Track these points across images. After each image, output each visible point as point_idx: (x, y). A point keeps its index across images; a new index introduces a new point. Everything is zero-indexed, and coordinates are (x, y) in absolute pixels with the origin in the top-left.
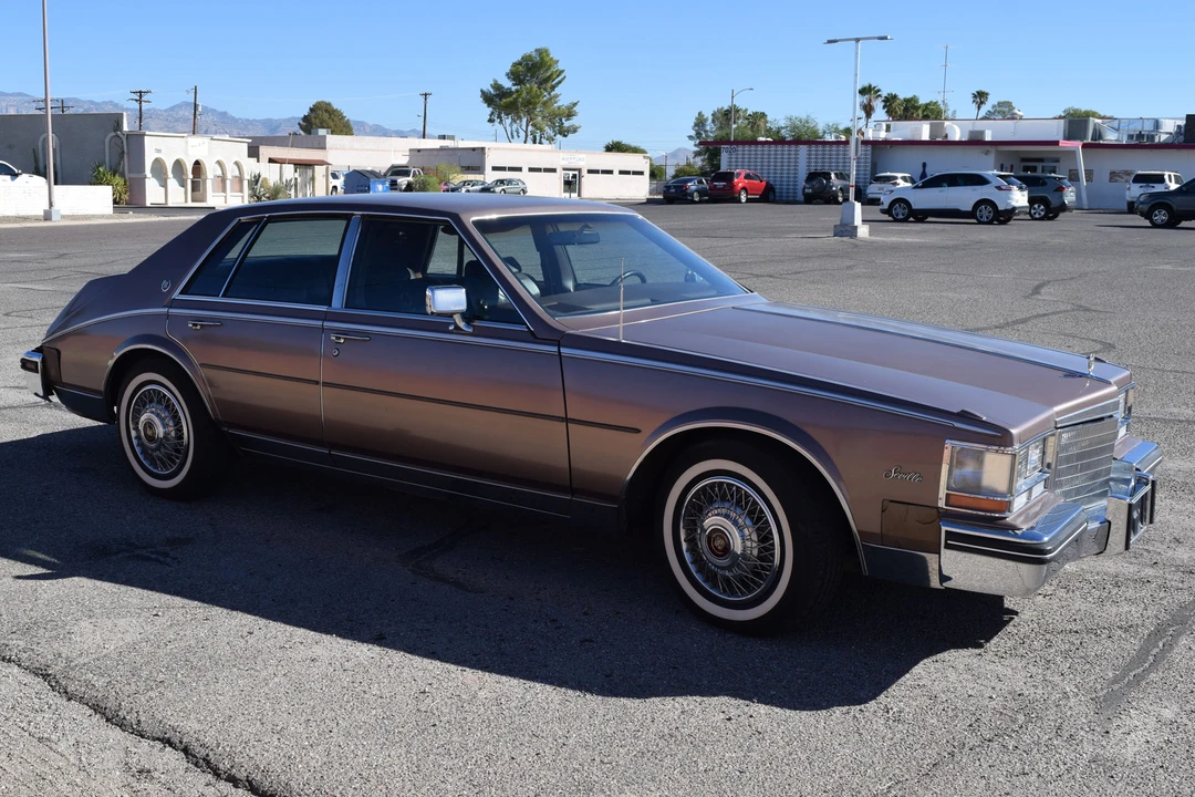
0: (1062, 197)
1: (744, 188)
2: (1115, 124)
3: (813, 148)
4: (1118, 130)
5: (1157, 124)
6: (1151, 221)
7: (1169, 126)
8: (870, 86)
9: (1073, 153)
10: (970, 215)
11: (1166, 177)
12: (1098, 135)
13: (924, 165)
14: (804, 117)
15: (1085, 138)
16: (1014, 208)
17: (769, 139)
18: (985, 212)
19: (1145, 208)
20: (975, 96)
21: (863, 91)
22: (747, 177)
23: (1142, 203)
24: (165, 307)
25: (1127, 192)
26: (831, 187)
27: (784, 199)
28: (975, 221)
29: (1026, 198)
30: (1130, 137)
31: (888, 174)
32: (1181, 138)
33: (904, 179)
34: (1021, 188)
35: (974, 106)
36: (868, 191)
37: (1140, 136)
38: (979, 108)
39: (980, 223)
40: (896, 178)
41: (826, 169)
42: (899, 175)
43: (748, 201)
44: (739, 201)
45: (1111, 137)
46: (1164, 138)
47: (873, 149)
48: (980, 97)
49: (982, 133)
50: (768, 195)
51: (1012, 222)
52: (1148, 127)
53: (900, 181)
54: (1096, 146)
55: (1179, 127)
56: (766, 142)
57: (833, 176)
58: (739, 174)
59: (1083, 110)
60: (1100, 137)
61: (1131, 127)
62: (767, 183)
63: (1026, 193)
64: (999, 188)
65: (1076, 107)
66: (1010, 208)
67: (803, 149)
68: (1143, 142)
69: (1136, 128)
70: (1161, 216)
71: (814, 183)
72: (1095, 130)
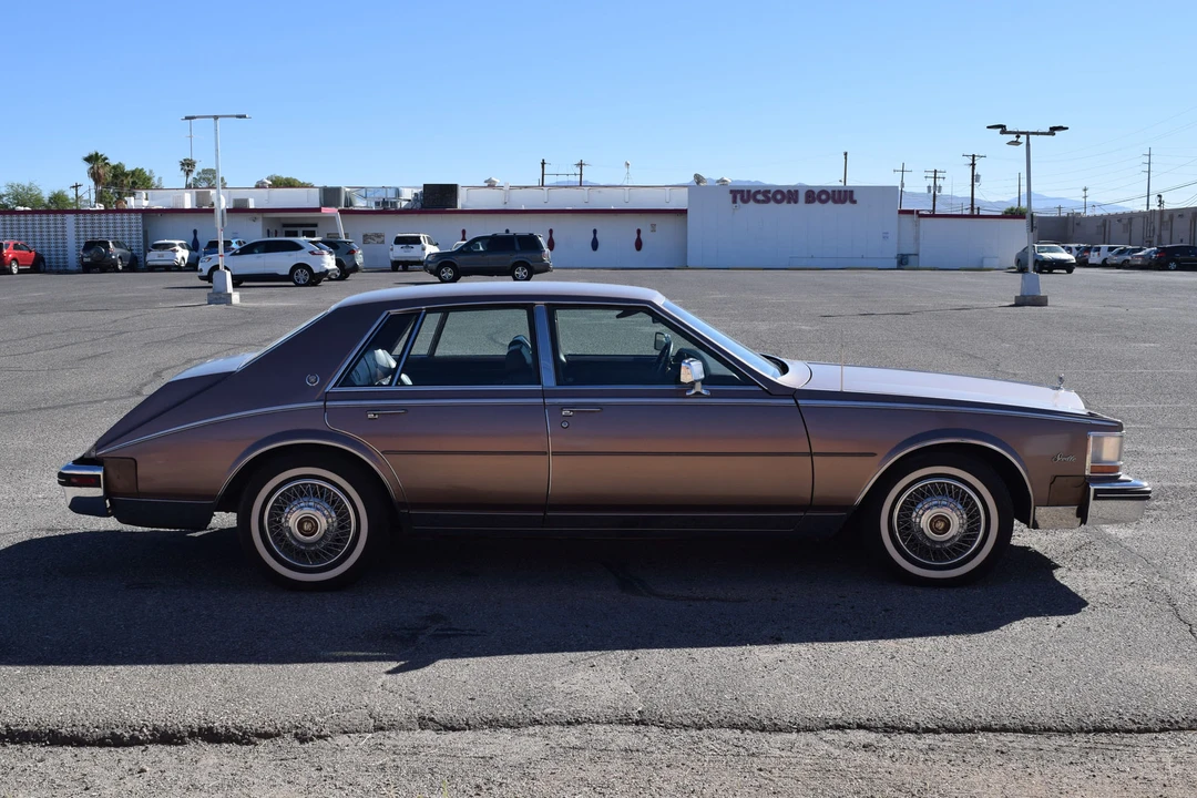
0: (353, 259)
1: (14, 259)
2: (363, 192)
3: (81, 217)
4: (366, 197)
5: (398, 192)
6: (440, 278)
7: (408, 194)
8: (97, 154)
9: (333, 219)
10: (288, 278)
11: (422, 239)
12: (349, 202)
13: (195, 232)
14: (27, 184)
15: (339, 205)
16: (327, 271)
17: (27, 208)
18: (302, 275)
19: (434, 266)
20: (183, 164)
21: (89, 159)
22: (16, 247)
23: (430, 262)
24: (318, 401)
25: (391, 253)
26: (111, 256)
27: (54, 268)
28: (292, 284)
29: (334, 262)
30: (377, 204)
31: (166, 241)
32: (419, 205)
33: (181, 245)
34: (330, 253)
35: (183, 173)
36: (148, 258)
37: (385, 202)
38: (187, 174)
39: (298, 285)
40: (174, 245)
41: (104, 238)
42: (177, 242)
43: (20, 272)
44: (11, 273)
45: (360, 204)
46: (404, 204)
47: (143, 217)
48: (188, 165)
49: (246, 201)
50: (39, 265)
51: (322, 283)
52: (391, 195)
53: (178, 248)
54: (348, 212)
55: (416, 194)
56: (24, 212)
57: (111, 244)
58: (7, 245)
59: (284, 177)
60: (351, 205)
61: (377, 195)
62: (36, 254)
63: (334, 256)
64: (312, 253)
65: (278, 175)
66: (323, 270)
67: (71, 218)
68: (386, 209)
69: (381, 195)
70: (448, 273)
71: (92, 252)
72: (346, 198)
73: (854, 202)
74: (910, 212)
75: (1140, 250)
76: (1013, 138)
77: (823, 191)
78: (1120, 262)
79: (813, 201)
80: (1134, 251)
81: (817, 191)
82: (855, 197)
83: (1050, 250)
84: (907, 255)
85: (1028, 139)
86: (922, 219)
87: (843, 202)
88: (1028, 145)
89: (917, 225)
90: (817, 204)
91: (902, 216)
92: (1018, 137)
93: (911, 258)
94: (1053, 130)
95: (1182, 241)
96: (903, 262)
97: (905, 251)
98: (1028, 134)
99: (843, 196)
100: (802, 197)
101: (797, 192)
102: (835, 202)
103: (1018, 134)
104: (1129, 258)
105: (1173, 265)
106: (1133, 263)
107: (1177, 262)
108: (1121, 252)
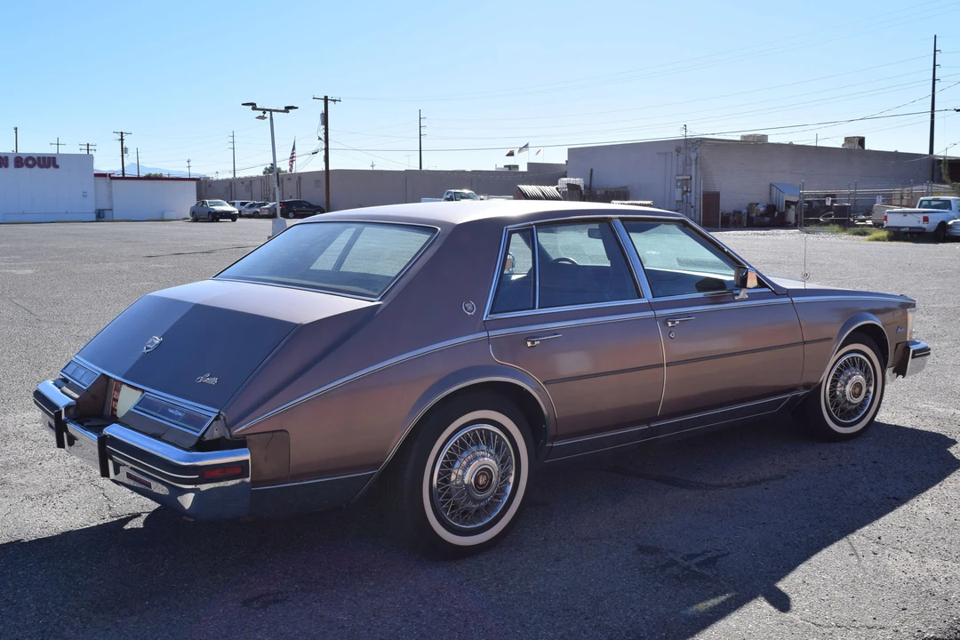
24: (480, 331)
73: (57, 167)
74: (104, 175)
75: (265, 204)
76: (261, 113)
77: (30, 158)
78: (252, 213)
79: (22, 166)
80: (260, 205)
81: (24, 158)
82: (57, 163)
83: (218, 204)
84: (103, 210)
85: (271, 114)
86: (113, 181)
87: (48, 167)
88: (271, 119)
89: (110, 186)
90: (25, 169)
91: (98, 178)
92: (264, 113)
93: (106, 212)
94: (288, 109)
95: (291, 198)
96: (100, 216)
97: (101, 207)
98: (271, 111)
99: (47, 162)
100: (11, 162)
101: (7, 158)
102: (41, 167)
103: (264, 111)
104: (258, 210)
105: (291, 215)
106: (261, 214)
107: (294, 212)
108: (251, 206)
